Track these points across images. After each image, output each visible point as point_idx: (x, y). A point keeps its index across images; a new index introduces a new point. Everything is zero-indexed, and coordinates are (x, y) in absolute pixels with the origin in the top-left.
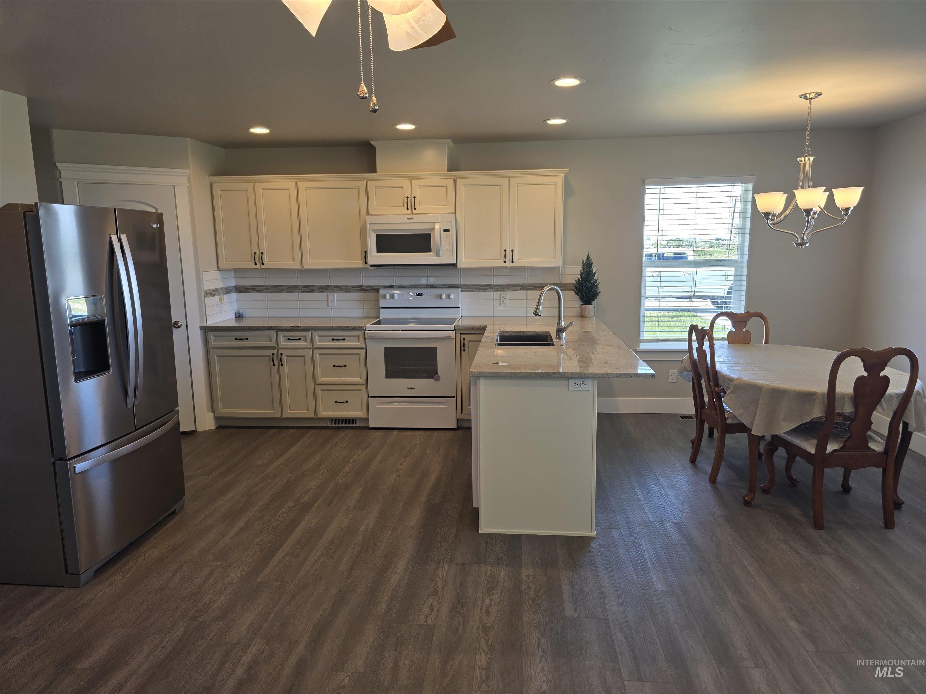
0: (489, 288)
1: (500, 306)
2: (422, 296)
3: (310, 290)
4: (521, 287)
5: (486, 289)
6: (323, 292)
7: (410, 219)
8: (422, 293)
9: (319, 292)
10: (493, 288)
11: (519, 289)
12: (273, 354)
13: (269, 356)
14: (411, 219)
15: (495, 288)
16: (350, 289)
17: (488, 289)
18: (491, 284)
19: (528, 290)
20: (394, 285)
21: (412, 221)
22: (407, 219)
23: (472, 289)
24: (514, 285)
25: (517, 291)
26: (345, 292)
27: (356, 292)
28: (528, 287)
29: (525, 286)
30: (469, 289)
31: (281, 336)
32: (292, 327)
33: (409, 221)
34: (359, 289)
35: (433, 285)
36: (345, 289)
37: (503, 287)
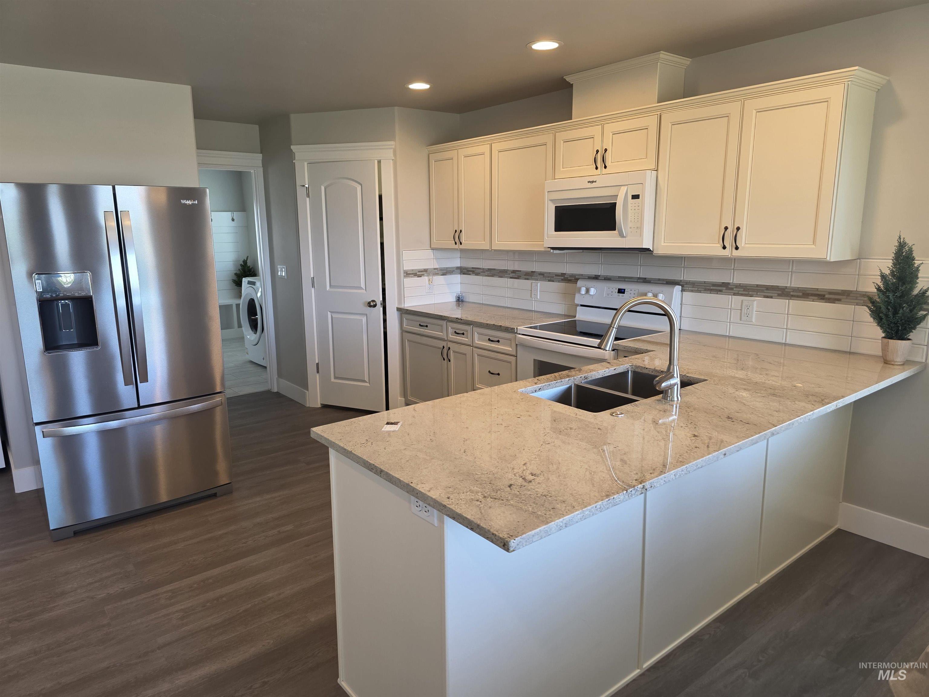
0: (726, 289)
1: (741, 320)
2: (624, 293)
3: (516, 276)
4: (780, 292)
5: (720, 291)
6: (528, 279)
7: (591, 182)
8: (625, 290)
9: (526, 279)
10: (732, 289)
11: (776, 295)
12: (444, 347)
13: (439, 348)
14: (593, 182)
15: (735, 289)
16: (553, 277)
17: (723, 291)
18: (729, 284)
19: (792, 298)
20: (599, 276)
21: (594, 185)
22: (589, 182)
23: (699, 289)
24: (769, 288)
25: (771, 297)
26: (549, 281)
27: (559, 282)
28: (792, 293)
29: (786, 290)
30: (694, 289)
31: (450, 327)
32: (457, 318)
33: (590, 185)
34: (563, 278)
35: (645, 278)
36: (548, 277)
37: (748, 289)
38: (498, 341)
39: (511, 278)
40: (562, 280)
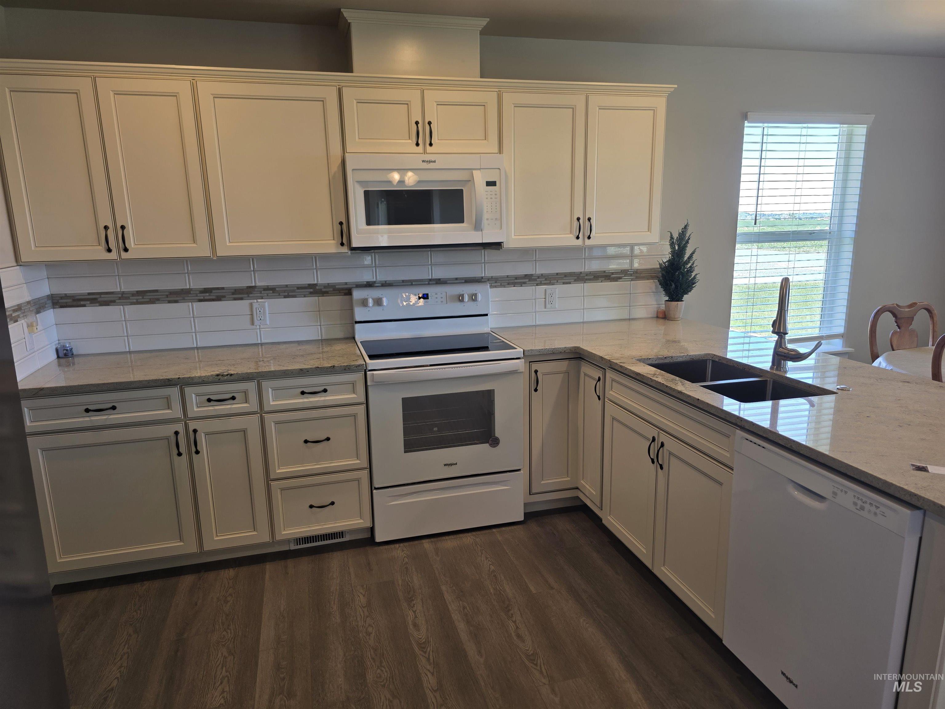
0: (529, 281)
1: (545, 308)
2: (428, 299)
3: (214, 297)
4: (576, 278)
5: (525, 283)
6: (241, 299)
7: (427, 162)
8: (427, 294)
9: (235, 299)
10: (535, 280)
11: (573, 280)
12: (177, 433)
13: (167, 439)
14: (430, 162)
15: (538, 280)
16: (294, 291)
17: (527, 283)
18: (532, 275)
19: (586, 282)
20: (375, 282)
21: (431, 165)
22: (423, 161)
23: (502, 284)
24: (566, 275)
25: (570, 283)
26: (285, 297)
27: (305, 297)
28: (586, 277)
29: (581, 275)
30: (496, 284)
31: (193, 395)
32: (218, 375)
33: (425, 166)
34: (312, 290)
35: (439, 279)
36: (285, 291)
37: (550, 278)
38: (325, 391)
39: (200, 301)
40: (311, 293)
